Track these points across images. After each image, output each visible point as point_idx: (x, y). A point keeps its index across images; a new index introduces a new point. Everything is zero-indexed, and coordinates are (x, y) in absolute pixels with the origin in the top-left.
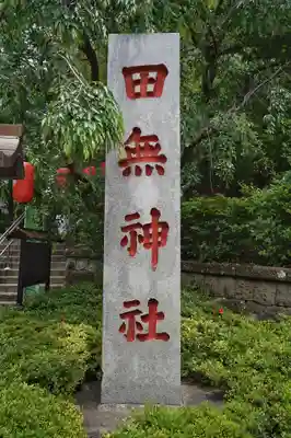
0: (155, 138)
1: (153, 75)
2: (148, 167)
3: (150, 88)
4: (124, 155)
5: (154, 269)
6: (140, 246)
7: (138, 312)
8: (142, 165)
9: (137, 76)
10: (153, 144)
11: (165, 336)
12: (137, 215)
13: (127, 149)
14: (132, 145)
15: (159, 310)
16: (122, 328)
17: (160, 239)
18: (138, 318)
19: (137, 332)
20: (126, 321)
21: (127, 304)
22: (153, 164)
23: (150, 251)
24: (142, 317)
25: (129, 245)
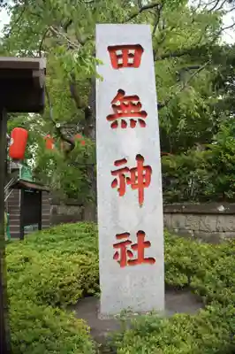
0: (136, 98)
1: (132, 51)
2: (132, 120)
3: (131, 60)
4: (111, 112)
5: (141, 206)
6: (128, 187)
7: (129, 242)
8: (127, 119)
9: (119, 52)
10: (135, 102)
11: (152, 260)
13: (114, 106)
14: (118, 103)
15: (146, 240)
16: (116, 256)
17: (144, 181)
18: (129, 247)
19: (128, 258)
20: (119, 250)
21: (118, 236)
22: (136, 118)
23: (136, 191)
24: (133, 246)
25: (118, 187)
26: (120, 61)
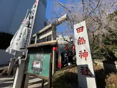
0: (83, 38)
1: (81, 28)
3: (81, 30)
4: (78, 42)
5: (86, 61)
6: (83, 57)
7: (84, 69)
8: (81, 43)
9: (79, 29)
10: (83, 39)
12: (81, 51)
14: (79, 40)
16: (81, 72)
19: (84, 73)
22: (83, 42)
23: (85, 58)
25: (81, 57)
26: (79, 31)
